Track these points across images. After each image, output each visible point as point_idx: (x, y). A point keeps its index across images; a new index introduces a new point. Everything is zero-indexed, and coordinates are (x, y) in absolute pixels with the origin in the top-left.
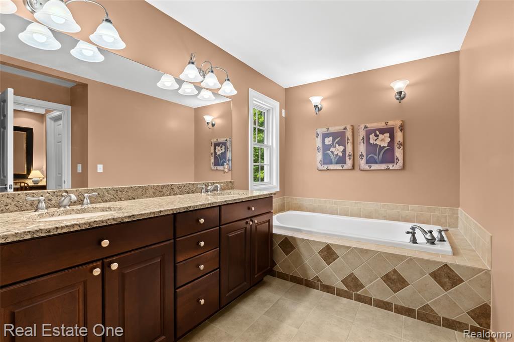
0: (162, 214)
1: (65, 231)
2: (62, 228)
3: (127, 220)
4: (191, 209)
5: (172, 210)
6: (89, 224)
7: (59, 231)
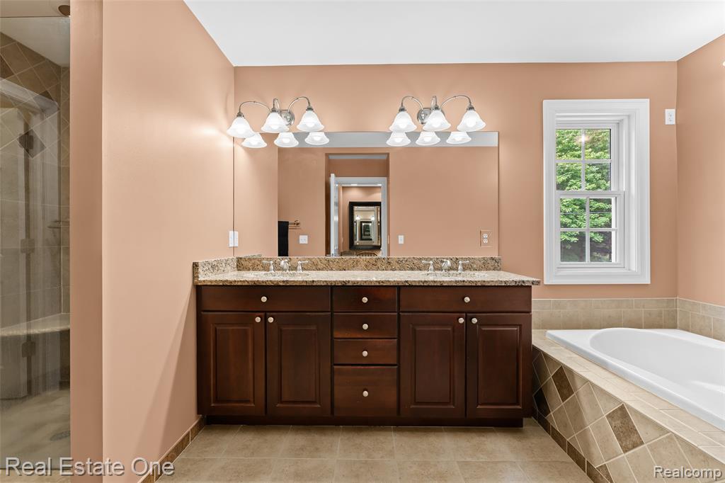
0: (315, 284)
1: (239, 284)
2: (238, 281)
3: (281, 284)
4: (350, 284)
5: (326, 281)
6: (254, 282)
7: (236, 284)
